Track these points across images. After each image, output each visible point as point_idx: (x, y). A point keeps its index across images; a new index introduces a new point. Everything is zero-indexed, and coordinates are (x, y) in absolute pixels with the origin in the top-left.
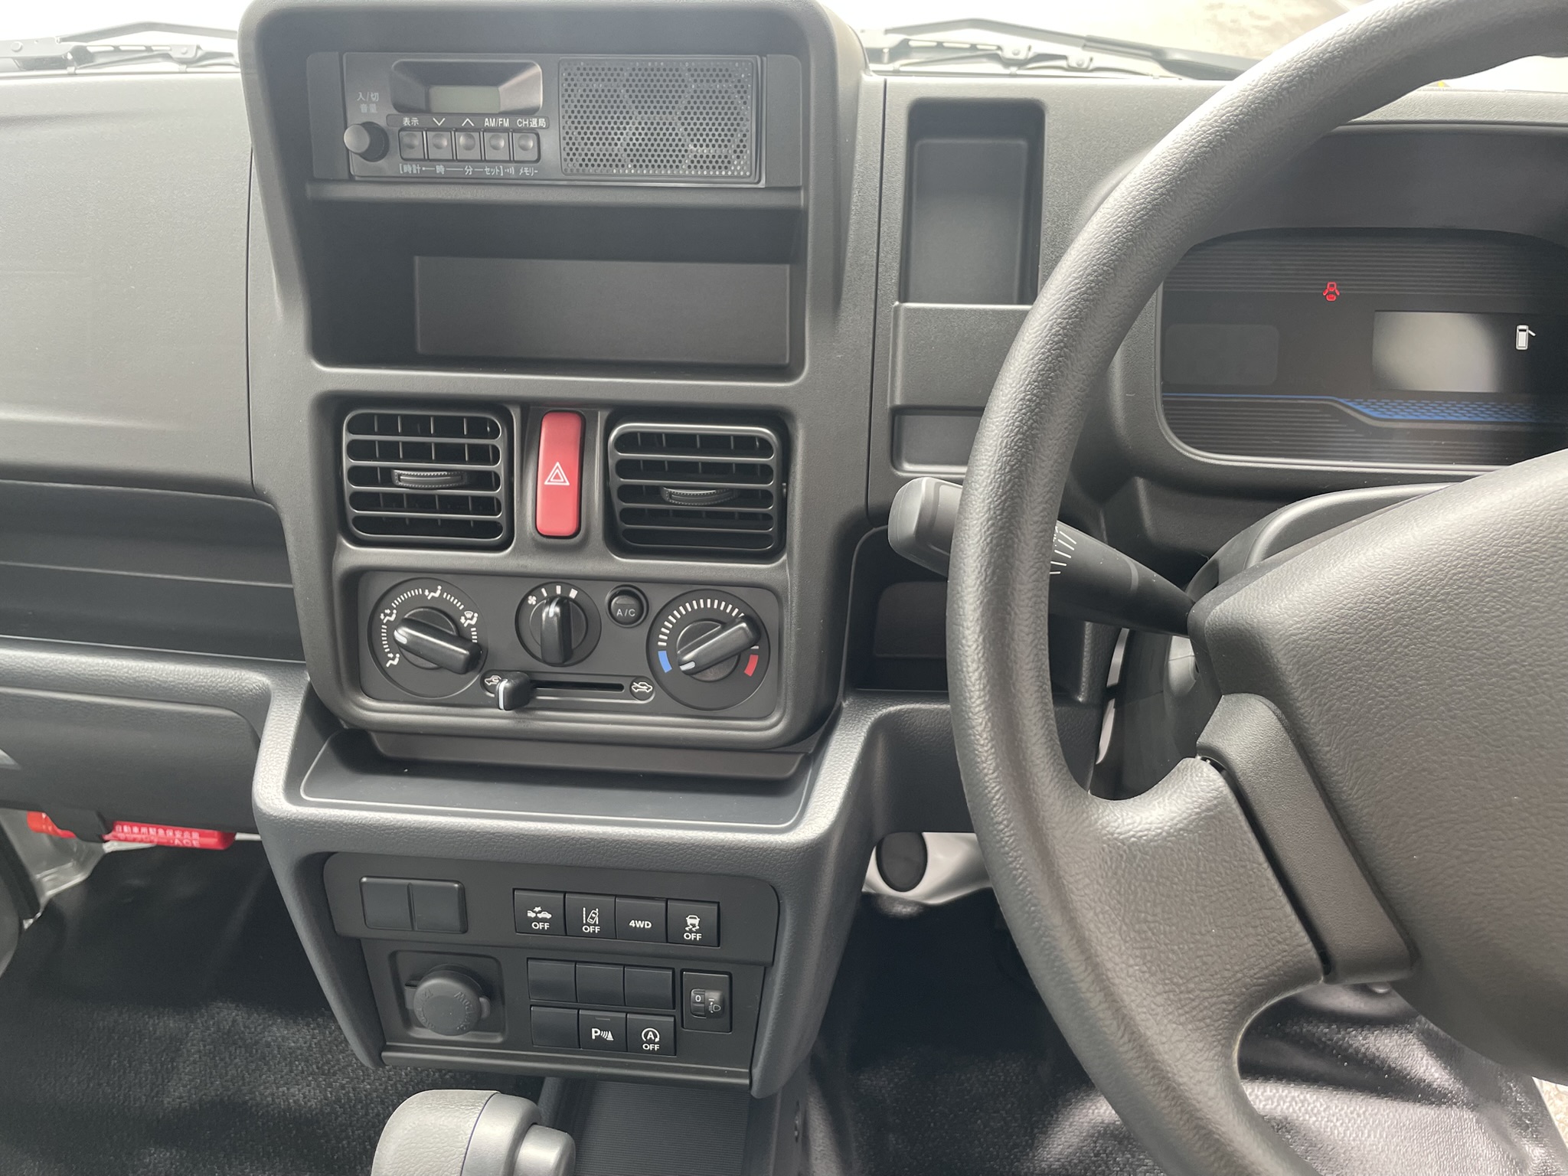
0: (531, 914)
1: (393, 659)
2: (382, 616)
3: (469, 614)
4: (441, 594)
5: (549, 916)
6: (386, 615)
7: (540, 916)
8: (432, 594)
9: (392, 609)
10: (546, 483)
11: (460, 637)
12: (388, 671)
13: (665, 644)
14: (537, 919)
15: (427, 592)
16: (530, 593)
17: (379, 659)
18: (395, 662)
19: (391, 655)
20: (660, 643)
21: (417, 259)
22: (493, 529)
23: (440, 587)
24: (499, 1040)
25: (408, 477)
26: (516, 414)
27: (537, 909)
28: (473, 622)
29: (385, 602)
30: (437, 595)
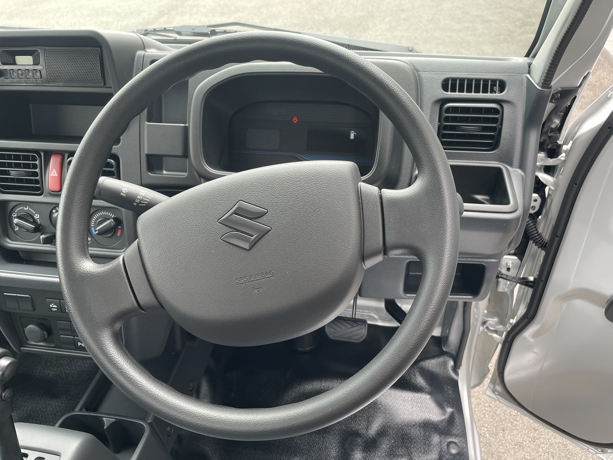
0: (51, 306)
1: (17, 228)
2: (13, 215)
3: (37, 215)
4: (28, 209)
5: (56, 307)
6: (14, 215)
7: (54, 307)
8: (26, 209)
9: (15, 213)
10: (51, 175)
11: (34, 222)
12: (16, 232)
13: (93, 225)
14: (53, 307)
15: (24, 208)
16: (53, 209)
17: (13, 229)
18: (17, 229)
19: (16, 227)
20: (92, 225)
21: (31, 105)
22: (38, 189)
23: (28, 207)
24: (53, 345)
25: (14, 173)
26: (42, 154)
27: (53, 304)
28: (38, 217)
29: (13, 211)
30: (27, 209)
